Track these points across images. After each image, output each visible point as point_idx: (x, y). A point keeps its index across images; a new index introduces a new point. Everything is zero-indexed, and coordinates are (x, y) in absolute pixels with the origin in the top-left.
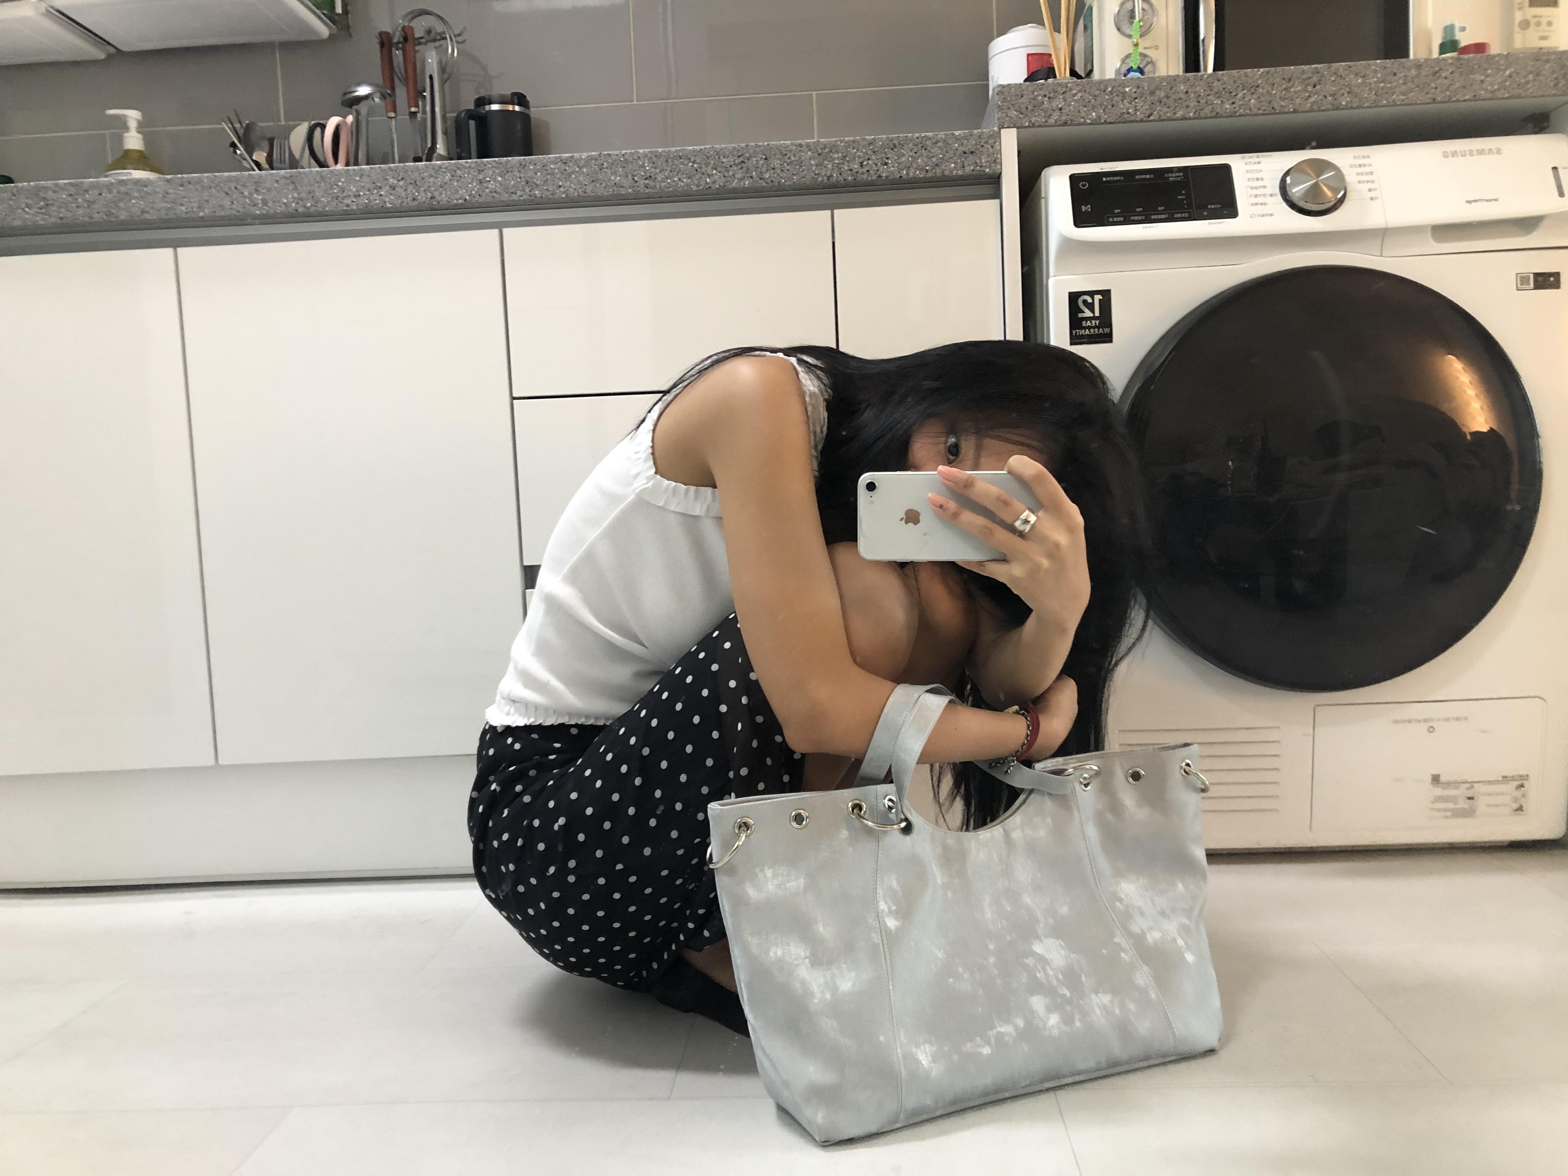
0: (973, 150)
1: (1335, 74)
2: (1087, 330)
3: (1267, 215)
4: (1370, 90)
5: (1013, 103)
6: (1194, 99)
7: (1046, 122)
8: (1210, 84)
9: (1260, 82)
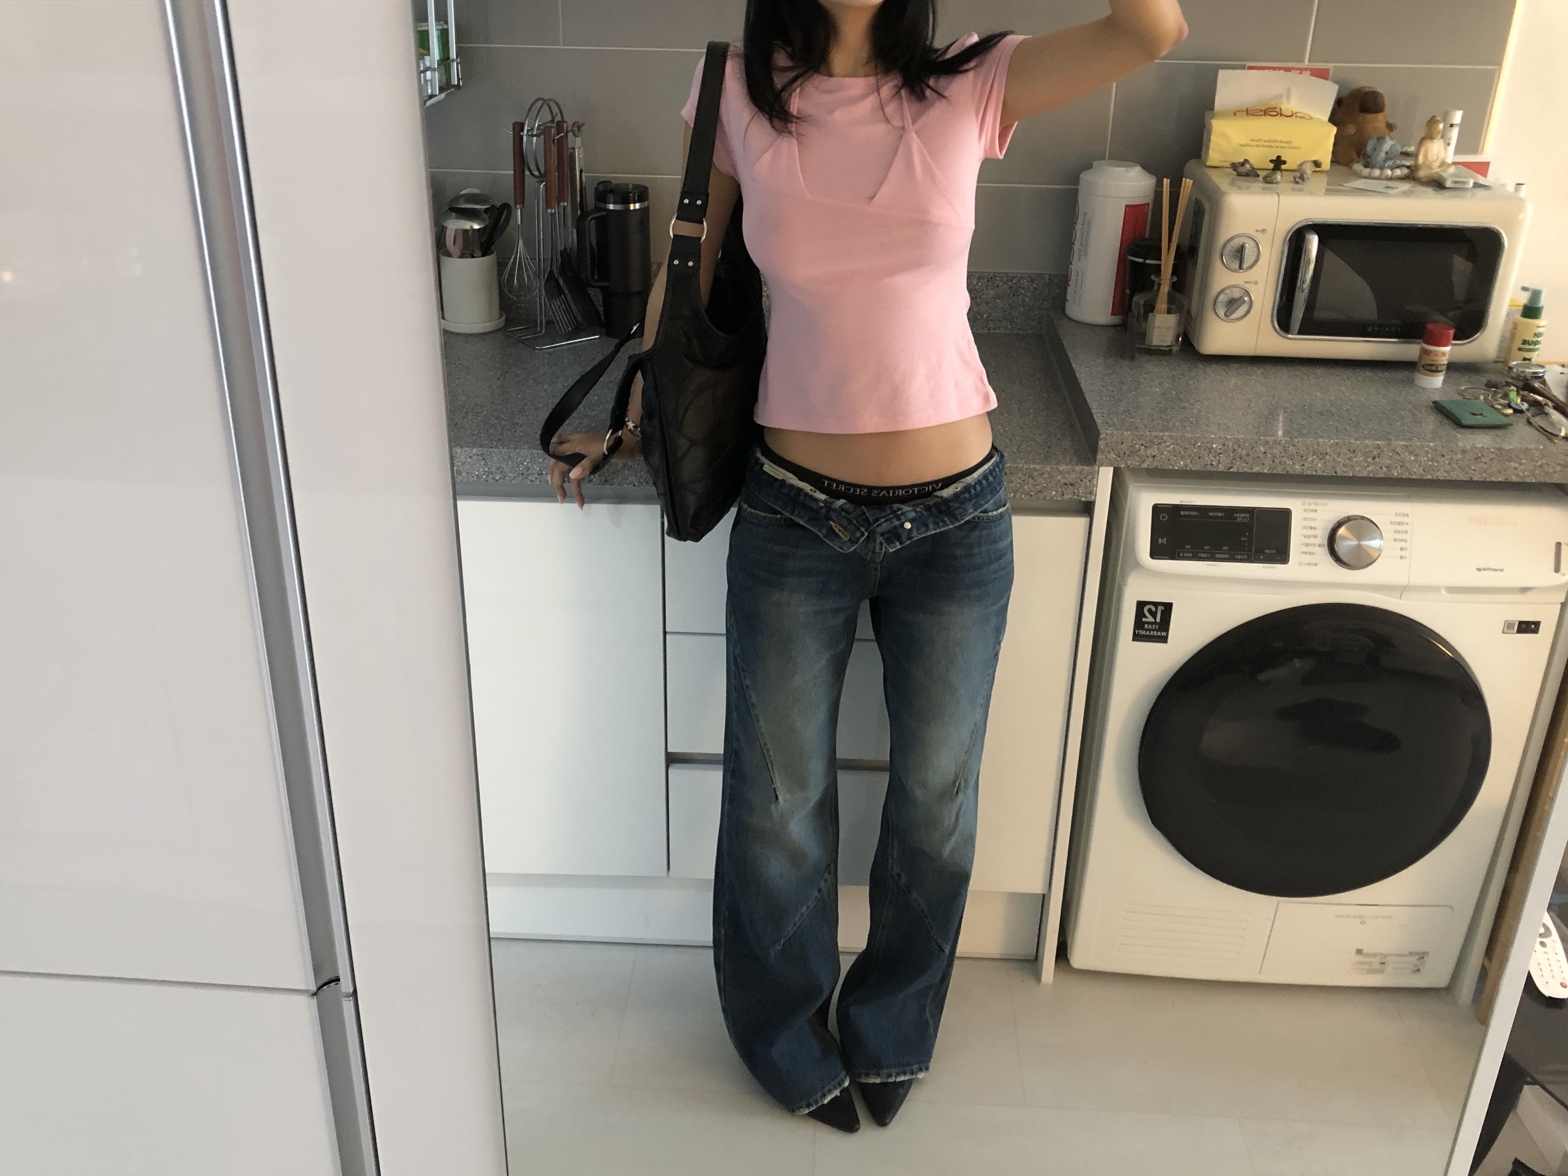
0: (1073, 483)
1: (1393, 450)
2: (1147, 631)
3: (1312, 564)
4: (1420, 466)
5: (1113, 448)
6: (1271, 459)
7: (1140, 465)
8: (1286, 448)
9: (1328, 450)
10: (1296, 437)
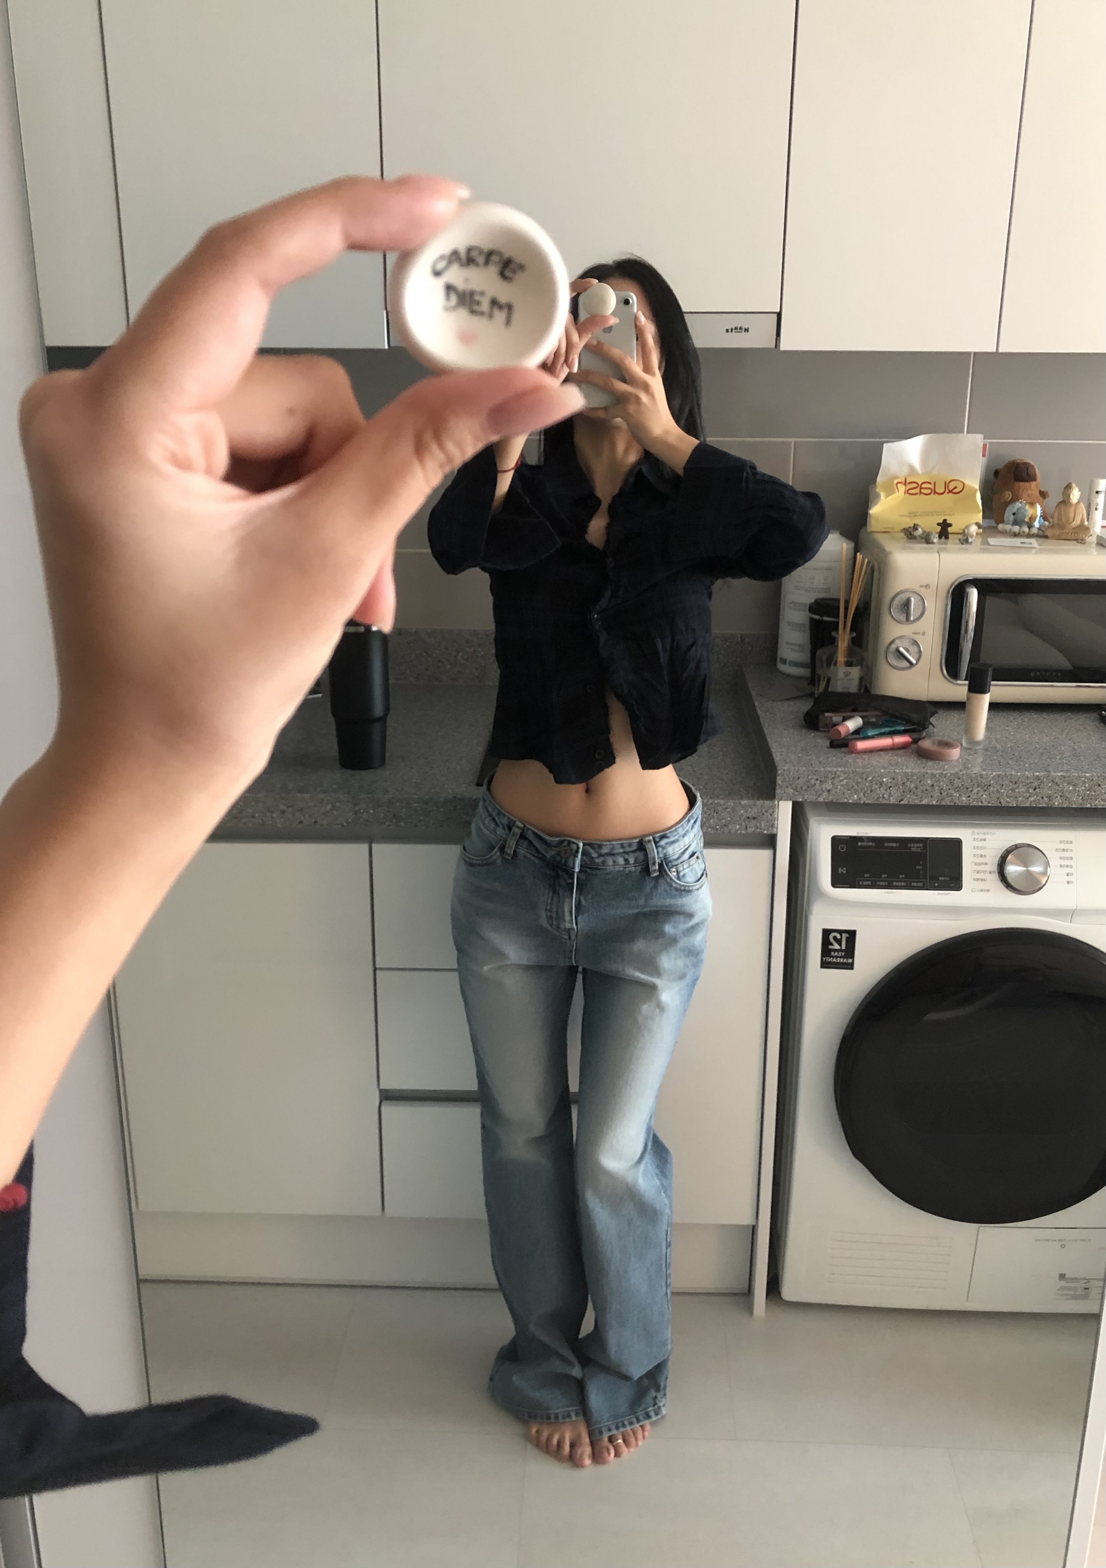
0: (755, 816)
1: (1052, 781)
2: (835, 958)
3: (987, 891)
4: (1078, 795)
5: (791, 783)
6: (939, 791)
7: (816, 799)
8: (952, 781)
9: (992, 782)
10: (961, 771)
